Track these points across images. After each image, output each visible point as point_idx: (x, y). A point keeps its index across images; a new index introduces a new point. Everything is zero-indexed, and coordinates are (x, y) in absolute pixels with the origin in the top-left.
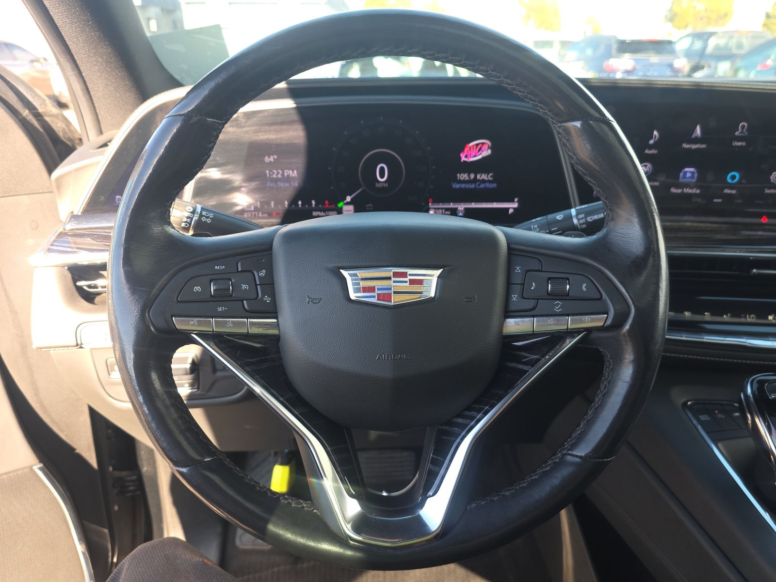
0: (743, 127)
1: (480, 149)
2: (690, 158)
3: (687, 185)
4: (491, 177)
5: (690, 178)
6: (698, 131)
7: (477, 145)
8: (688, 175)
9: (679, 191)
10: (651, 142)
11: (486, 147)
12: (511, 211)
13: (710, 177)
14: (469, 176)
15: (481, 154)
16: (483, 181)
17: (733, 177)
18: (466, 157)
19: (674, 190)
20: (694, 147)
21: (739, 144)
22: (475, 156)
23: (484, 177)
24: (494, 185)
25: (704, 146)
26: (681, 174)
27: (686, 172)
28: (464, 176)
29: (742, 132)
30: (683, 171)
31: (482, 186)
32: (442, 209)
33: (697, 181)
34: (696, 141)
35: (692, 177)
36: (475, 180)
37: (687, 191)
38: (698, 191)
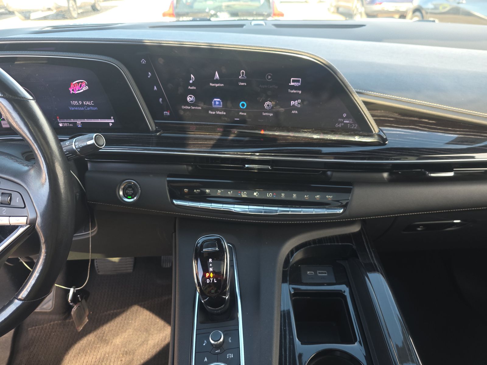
0: (243, 73)
1: (81, 86)
2: (216, 93)
3: (217, 109)
4: (92, 103)
5: (218, 105)
6: (217, 76)
7: (78, 83)
8: (217, 103)
9: (214, 113)
10: (191, 82)
11: (84, 84)
12: (111, 124)
13: (229, 104)
14: (78, 102)
15: (82, 89)
16: (88, 106)
17: (243, 105)
18: (73, 90)
19: (210, 112)
20: (217, 85)
21: (243, 84)
22: (79, 90)
23: (88, 103)
24: (96, 108)
25: (222, 85)
26: (213, 102)
27: (215, 101)
28: (75, 103)
29: (243, 76)
30: (214, 100)
31: (88, 109)
32: (67, 123)
33: (222, 107)
34: (217, 81)
35: (219, 104)
36: (83, 105)
37: (218, 113)
38: (225, 113)
